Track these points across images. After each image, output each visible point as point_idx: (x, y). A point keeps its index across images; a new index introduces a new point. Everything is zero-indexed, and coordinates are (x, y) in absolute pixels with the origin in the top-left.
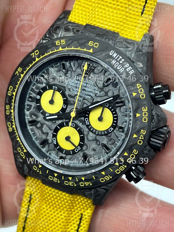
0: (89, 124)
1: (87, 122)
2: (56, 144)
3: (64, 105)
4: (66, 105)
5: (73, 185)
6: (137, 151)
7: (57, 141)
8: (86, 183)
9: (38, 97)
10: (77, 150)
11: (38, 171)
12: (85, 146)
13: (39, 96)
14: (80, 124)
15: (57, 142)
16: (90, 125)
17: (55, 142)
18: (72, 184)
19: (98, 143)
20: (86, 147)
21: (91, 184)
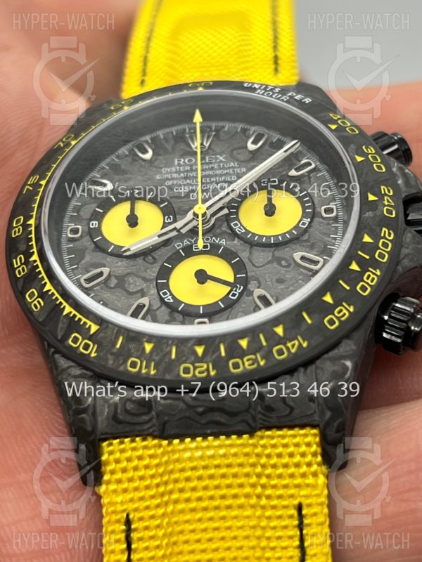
0: (244, 231)
1: (239, 228)
2: (172, 301)
3: (167, 217)
4: (171, 217)
5: (255, 366)
6: (391, 231)
7: (171, 294)
8: (289, 345)
9: (94, 224)
10: (234, 295)
11: (144, 371)
12: (252, 282)
13: (97, 222)
14: (221, 242)
15: (174, 297)
16: (248, 232)
17: (170, 297)
18: (253, 364)
19: (284, 263)
20: (256, 282)
21: (305, 345)
